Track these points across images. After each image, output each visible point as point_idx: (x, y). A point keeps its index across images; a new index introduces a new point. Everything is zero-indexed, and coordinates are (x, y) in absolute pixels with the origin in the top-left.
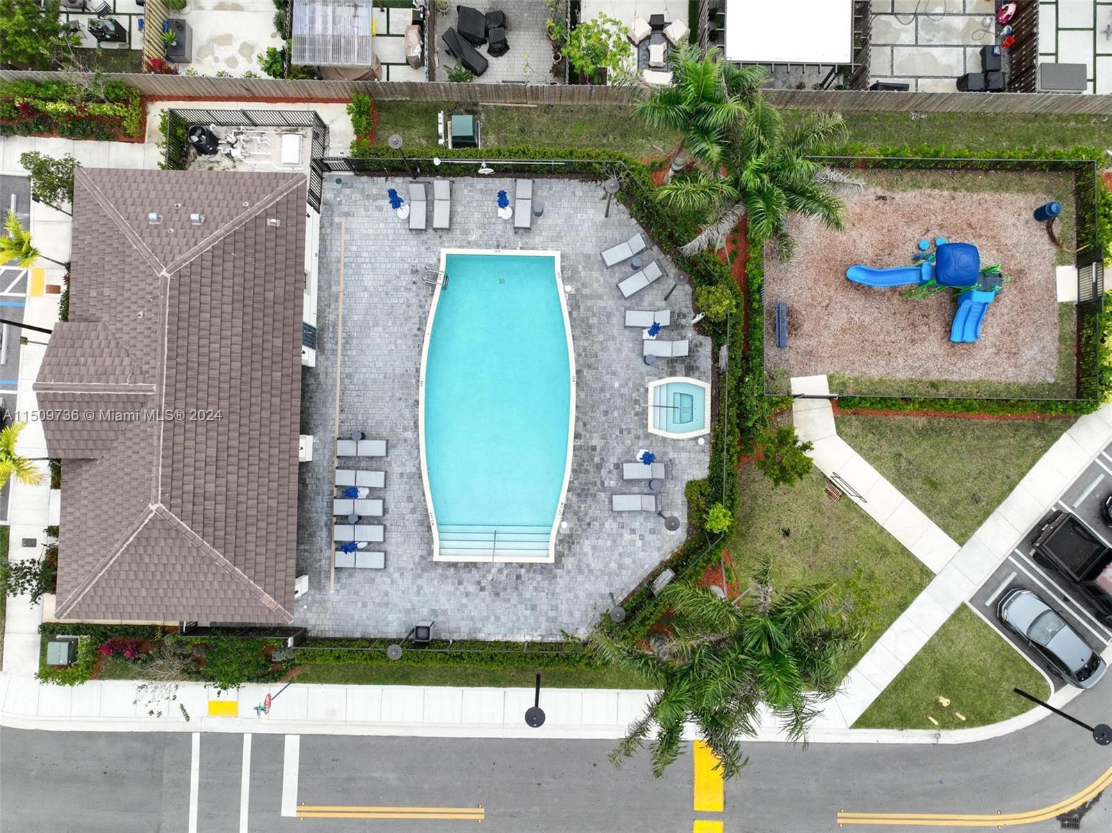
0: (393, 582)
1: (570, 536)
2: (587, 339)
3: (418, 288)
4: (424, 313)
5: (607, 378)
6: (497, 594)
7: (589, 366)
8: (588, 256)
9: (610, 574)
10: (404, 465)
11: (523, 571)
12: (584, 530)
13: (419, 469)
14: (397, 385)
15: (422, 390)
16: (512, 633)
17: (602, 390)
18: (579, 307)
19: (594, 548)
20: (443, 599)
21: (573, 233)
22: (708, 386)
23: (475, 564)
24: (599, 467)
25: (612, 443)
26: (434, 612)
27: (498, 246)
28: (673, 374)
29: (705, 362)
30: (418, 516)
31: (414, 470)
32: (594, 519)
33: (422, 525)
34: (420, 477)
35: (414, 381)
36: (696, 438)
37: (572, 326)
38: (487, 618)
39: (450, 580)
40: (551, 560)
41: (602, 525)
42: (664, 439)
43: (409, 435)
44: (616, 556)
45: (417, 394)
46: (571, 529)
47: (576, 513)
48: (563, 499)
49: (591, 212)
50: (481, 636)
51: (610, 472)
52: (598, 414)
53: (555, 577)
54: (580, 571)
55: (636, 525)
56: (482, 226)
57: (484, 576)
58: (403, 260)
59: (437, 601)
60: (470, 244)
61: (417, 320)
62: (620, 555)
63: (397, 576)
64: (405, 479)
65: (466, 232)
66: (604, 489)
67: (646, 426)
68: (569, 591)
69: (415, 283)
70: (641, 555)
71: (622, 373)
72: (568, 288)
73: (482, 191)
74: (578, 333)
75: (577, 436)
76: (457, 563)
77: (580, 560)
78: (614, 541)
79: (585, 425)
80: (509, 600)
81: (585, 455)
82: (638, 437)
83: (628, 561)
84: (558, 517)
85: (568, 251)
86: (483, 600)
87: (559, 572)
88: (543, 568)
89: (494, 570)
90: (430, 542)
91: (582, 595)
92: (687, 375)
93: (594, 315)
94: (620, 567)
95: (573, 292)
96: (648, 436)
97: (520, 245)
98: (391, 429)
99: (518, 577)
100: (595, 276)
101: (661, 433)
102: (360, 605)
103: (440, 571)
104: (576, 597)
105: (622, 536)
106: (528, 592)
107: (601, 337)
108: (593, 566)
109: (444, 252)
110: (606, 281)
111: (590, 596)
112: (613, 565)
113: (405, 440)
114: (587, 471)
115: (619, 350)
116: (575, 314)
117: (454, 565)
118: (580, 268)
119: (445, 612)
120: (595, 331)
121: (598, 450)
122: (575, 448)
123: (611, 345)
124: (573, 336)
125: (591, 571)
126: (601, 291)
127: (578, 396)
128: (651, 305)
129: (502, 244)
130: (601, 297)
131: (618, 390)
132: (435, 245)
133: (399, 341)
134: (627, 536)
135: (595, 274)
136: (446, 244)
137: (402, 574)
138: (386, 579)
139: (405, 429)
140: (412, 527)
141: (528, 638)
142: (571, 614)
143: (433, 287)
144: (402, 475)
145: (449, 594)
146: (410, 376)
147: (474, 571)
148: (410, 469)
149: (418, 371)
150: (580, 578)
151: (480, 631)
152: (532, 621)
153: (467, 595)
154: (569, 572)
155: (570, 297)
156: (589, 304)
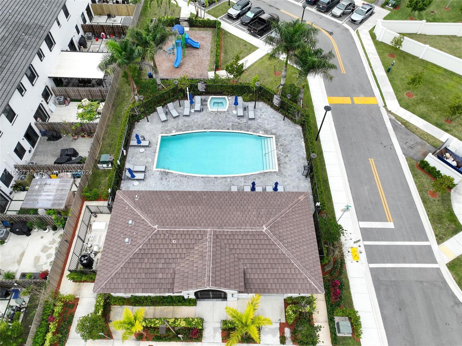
0: (288, 184)
1: (265, 131)
2: (193, 127)
3: (168, 178)
4: (179, 175)
5: (207, 122)
6: (288, 151)
7: (203, 126)
8: (162, 127)
9: (277, 121)
10: (241, 182)
11: (279, 144)
12: (262, 127)
13: (242, 176)
14: (208, 185)
15: (210, 176)
17: (211, 123)
18: (181, 129)
19: (268, 125)
20: (293, 168)
21: (153, 131)
23: (278, 158)
24: (239, 124)
25: (230, 120)
26: (298, 171)
27: (155, 152)
28: (207, 105)
29: (203, 97)
30: (261, 177)
31: (243, 178)
32: (258, 125)
33: (265, 175)
34: (246, 176)
35: (207, 179)
36: (229, 99)
38: (298, 154)
39: (285, 166)
40: (274, 136)
41: (260, 123)
42: (229, 107)
43: (229, 180)
44: (271, 119)
45: (212, 177)
47: (256, 129)
48: (251, 133)
49: (146, 126)
50: (305, 156)
51: (241, 121)
52: (220, 124)
53: (280, 135)
54: (277, 128)
55: (259, 114)
56: (146, 157)
57: (282, 155)
58: (156, 183)
59: (294, 170)
60: (153, 161)
61: (182, 178)
63: (286, 183)
64: (247, 181)
65: (148, 162)
66: (247, 122)
67: (225, 112)
68: (284, 131)
69: (166, 179)
70: (269, 113)
71: (206, 118)
72: (174, 132)
73: (132, 158)
74: (190, 129)
75: (228, 129)
78: (265, 119)
79: (224, 127)
80: (290, 148)
81: (235, 127)
82: (228, 114)
83: (271, 116)
84: (258, 134)
85: (160, 132)
86: (292, 156)
87: (277, 134)
88: (277, 138)
89: (280, 153)
90: (271, 172)
91: (285, 128)
92: (207, 101)
93: (184, 125)
94: (274, 118)
95: (175, 130)
96: (228, 111)
97: (155, 146)
98: (226, 186)
99: (281, 145)
101: (227, 108)
103: (282, 169)
105: (263, 118)
106: (286, 142)
107: (193, 123)
108: (275, 125)
109: (155, 169)
110: (172, 122)
111: (285, 126)
112: (274, 120)
113: (231, 181)
114: (241, 127)
115: (198, 118)
117: (279, 165)
118: (167, 129)
119: (298, 167)
120: (190, 125)
121: (233, 124)
122: (233, 129)
123: (195, 120)
126: (176, 123)
127: (214, 129)
128: (182, 110)
130: (178, 123)
131: (212, 119)
132: (151, 172)
134: (263, 116)
135: (169, 124)
136: (152, 168)
138: (288, 187)
139: (226, 181)
140: (266, 178)
141: (303, 142)
142: (292, 131)
143: (168, 173)
145: (290, 166)
146: (204, 180)
147: (281, 158)
149: (202, 177)
150: (279, 128)
151: (303, 157)
152: (297, 142)
153: (290, 161)
154: (277, 131)
155: (177, 131)
156: (180, 126)
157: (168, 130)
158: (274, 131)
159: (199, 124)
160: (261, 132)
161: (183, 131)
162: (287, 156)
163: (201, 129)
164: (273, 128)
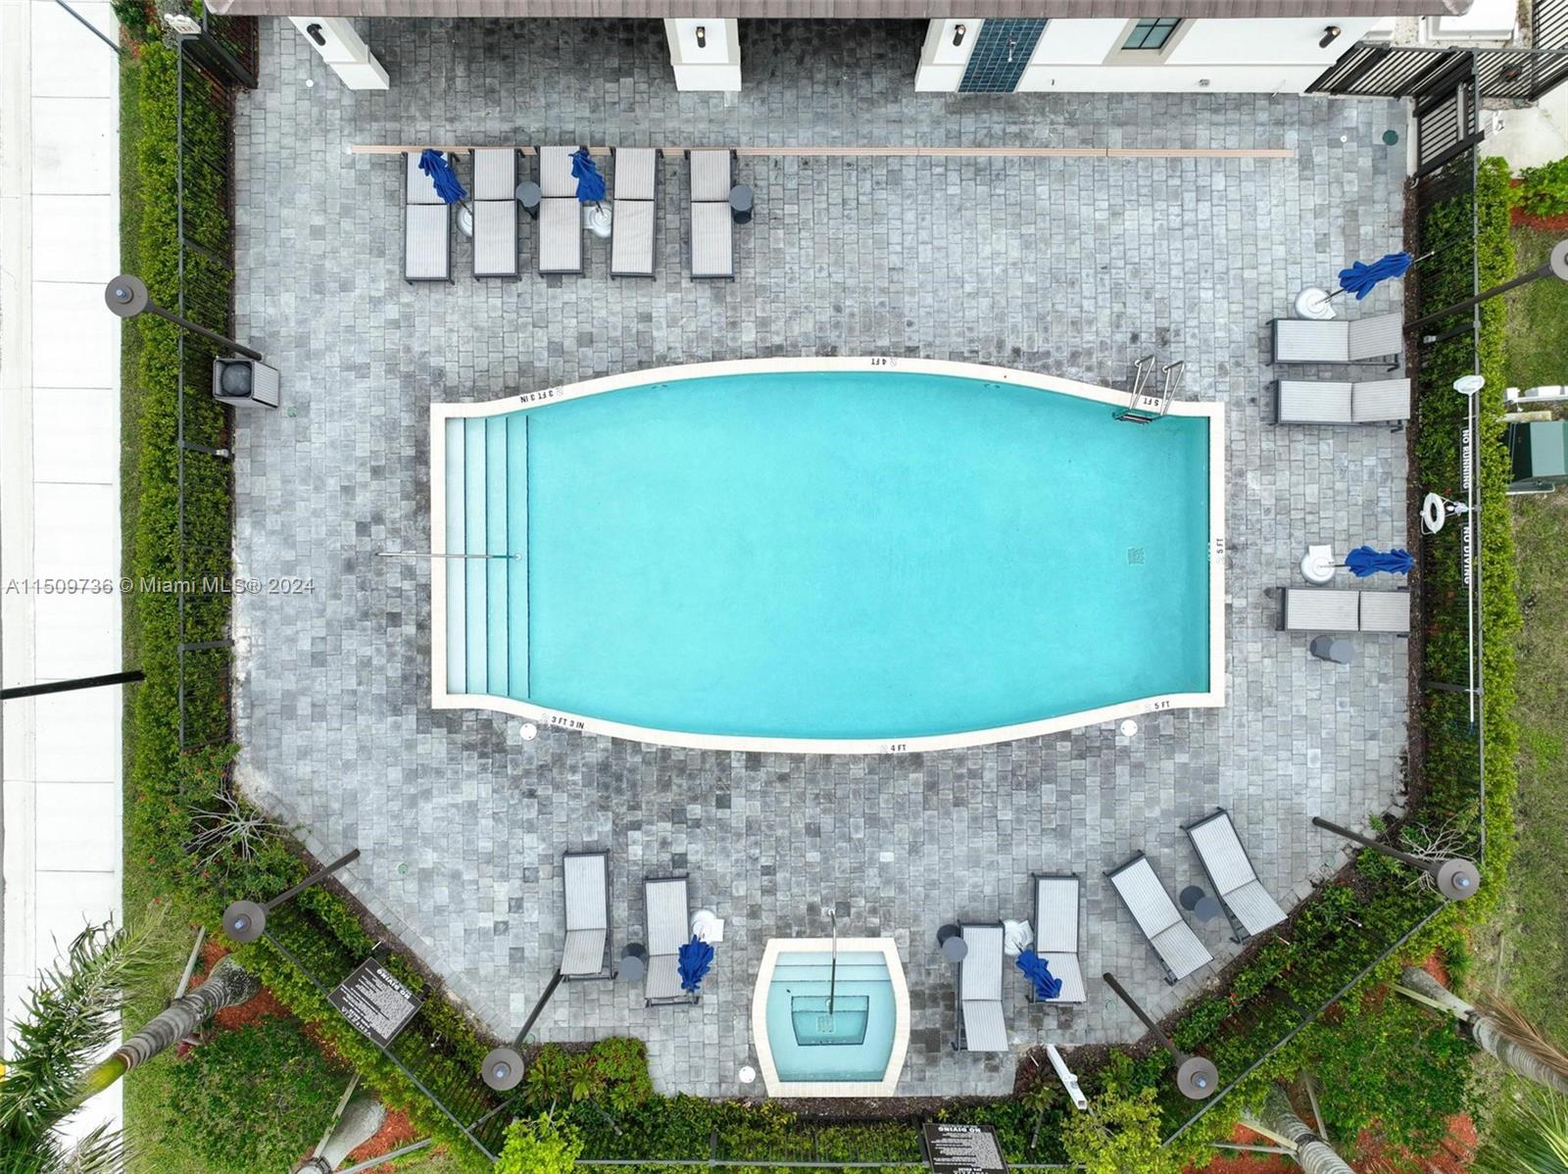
0: (376, 302)
1: (500, 748)
2: (1002, 778)
3: (1122, 348)
4: (1059, 364)
5: (902, 831)
6: (349, 566)
7: (931, 786)
8: (1212, 776)
9: (407, 849)
10: (672, 322)
11: (410, 630)
12: (515, 781)
13: (663, 361)
14: (874, 300)
15: (863, 364)
16: (253, 606)
17: (873, 820)
18: (1081, 756)
19: (472, 808)
20: (334, 430)
21: (1272, 738)
22: (887, 1088)
23: (424, 507)
24: (676, 815)
25: (739, 849)
26: (302, 408)
27: (1232, 547)
28: (917, 999)
29: (947, 1082)
30: (543, 361)
31: (660, 348)
32: (544, 807)
33: (521, 372)
34: (642, 365)
35: (884, 342)
36: (753, 1061)
37: (1033, 740)
38: (289, 541)
39: (383, 446)
40: (440, 700)
41: (530, 827)
42: (751, 980)
43: (748, 335)
44: (452, 863)
45: (852, 353)
46: (518, 750)
47: (558, 760)
48: (593, 727)
49: (1325, 782)
50: (244, 528)
51: (664, 844)
52: (811, 811)
53: (396, 711)
54: (411, 775)
55: (533, 914)
56: (1282, 506)
57: (395, 532)
58: (1193, 305)
59: (330, 415)
60: (1236, 476)
61: (1040, 345)
62: (456, 876)
63: (392, 311)
64: (635, 326)
65: (1267, 466)
66: (620, 830)
67: (782, 932)
68: (362, 749)
69: (1135, 338)
70: (457, 927)
71: (916, 869)
72: (1130, 729)
73: (1370, 503)
74: (1016, 754)
75: (754, 760)
76: (426, 463)
77: (439, 773)
78: (490, 859)
79: (783, 778)
80: (337, 596)
81: (706, 781)
82: (754, 913)
83: (442, 893)
84: (546, 716)
85: (1224, 727)
86: (333, 532)
87: (410, 720)
88: (419, 682)
89: (411, 558)
90: (480, 393)
91: (352, 781)
92: (916, 1036)
93: (1063, 796)
94: (426, 876)
95: (1121, 742)
96: (758, 939)
97: (1239, 603)
98: (761, 290)
99: (394, 619)
100: (1163, 794)
101: (766, 972)
102: (318, 220)
103: (406, 420)
104: (348, 766)
105: (505, 877)
106: (357, 645)
107: (1006, 815)
108: (427, 807)
109: (1215, 410)
110: (1149, 824)
111: (352, 799)
112: (429, 858)
113: (734, 324)
114: (665, 786)
115: (973, 861)
116: (1064, 747)
117: (422, 457)
118: (1182, 758)
119: (302, 435)
120: (1021, 798)
121: (720, 813)
122: (722, 755)
123: (987, 841)
124: (1008, 744)
125: (413, 802)
126: (1124, 812)
127: (855, 759)
128: (1092, 941)
129: (1238, 559)
130: (1108, 812)
131: (872, 861)
132: (1233, 387)
133: (985, 302)
134: (503, 891)
135: (1167, 797)
136: (1235, 416)
137: (395, 324)
138: (382, 285)
139: (763, 324)
140: (515, 347)
141: (240, 648)
142: (304, 753)
143: (1126, 386)
144: (647, 318)
145: (350, 445)
146: (898, 332)
147: (407, 506)
148: (663, 337)
149: (911, 352)
150: (395, 774)
151: (258, 524)
152: (285, 654)
154: (410, 746)
155: (1107, 734)
156: (1093, 782)
158: (435, 746)
160: (528, 733)
161: (1065, 735)
162: (362, 528)
163: (944, 754)
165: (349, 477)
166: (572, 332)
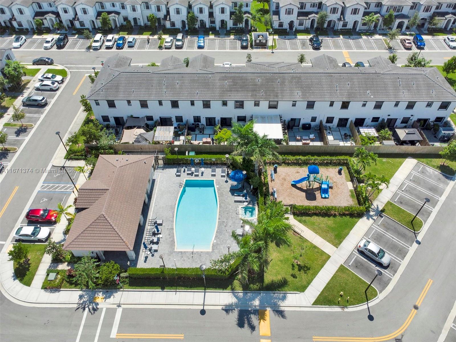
1: (217, 244)
2: (222, 197)
3: (177, 187)
4: (178, 192)
5: (228, 206)
6: (193, 260)
7: (223, 203)
8: (223, 180)
11: (202, 254)
12: (221, 243)
14: (169, 207)
17: (227, 208)
19: (224, 247)
21: (219, 175)
22: (256, 207)
23: (187, 252)
24: (225, 226)
25: (229, 220)
30: (171, 239)
32: (224, 240)
33: (172, 241)
34: (173, 229)
35: (174, 207)
36: (254, 219)
39: (179, 256)
41: (226, 241)
46: (217, 242)
47: (218, 238)
51: (229, 228)
52: (225, 214)
53: (212, 255)
54: (220, 253)
57: (190, 255)
58: (174, 181)
60: (192, 178)
66: (227, 232)
67: (239, 217)
71: (232, 204)
72: (217, 186)
74: (219, 196)
75: (219, 219)
79: (221, 216)
80: (197, 262)
81: (221, 223)
82: (237, 219)
86: (189, 262)
87: (213, 253)
88: (208, 253)
90: (174, 246)
93: (224, 192)
98: (166, 218)
99: (200, 255)
102: (150, 264)
103: (176, 254)
105: (232, 244)
106: (203, 259)
107: (226, 197)
108: (224, 252)
109: (185, 179)
110: (227, 185)
113: (170, 220)
114: (222, 227)
115: (231, 199)
116: (219, 192)
117: (181, 252)
120: (224, 195)
121: (225, 222)
122: (219, 222)
123: (229, 198)
127: (219, 210)
129: (200, 178)
130: (226, 188)
131: (231, 208)
132: (183, 178)
133: (171, 198)
135: (225, 183)
139: (170, 218)
140: (169, 242)
144: (168, 229)
146: (173, 205)
147: (187, 254)
148: (170, 227)
149: (175, 204)
153: (184, 260)
154: (216, 254)
155: (218, 188)
156: (223, 189)
157: (219, 183)
158: (216, 251)
159: (225, 200)
160: (215, 241)
161: (218, 192)
162: (189, 259)
163: (219, 202)
164: (219, 251)
165: (182, 260)
166: (168, 236)
